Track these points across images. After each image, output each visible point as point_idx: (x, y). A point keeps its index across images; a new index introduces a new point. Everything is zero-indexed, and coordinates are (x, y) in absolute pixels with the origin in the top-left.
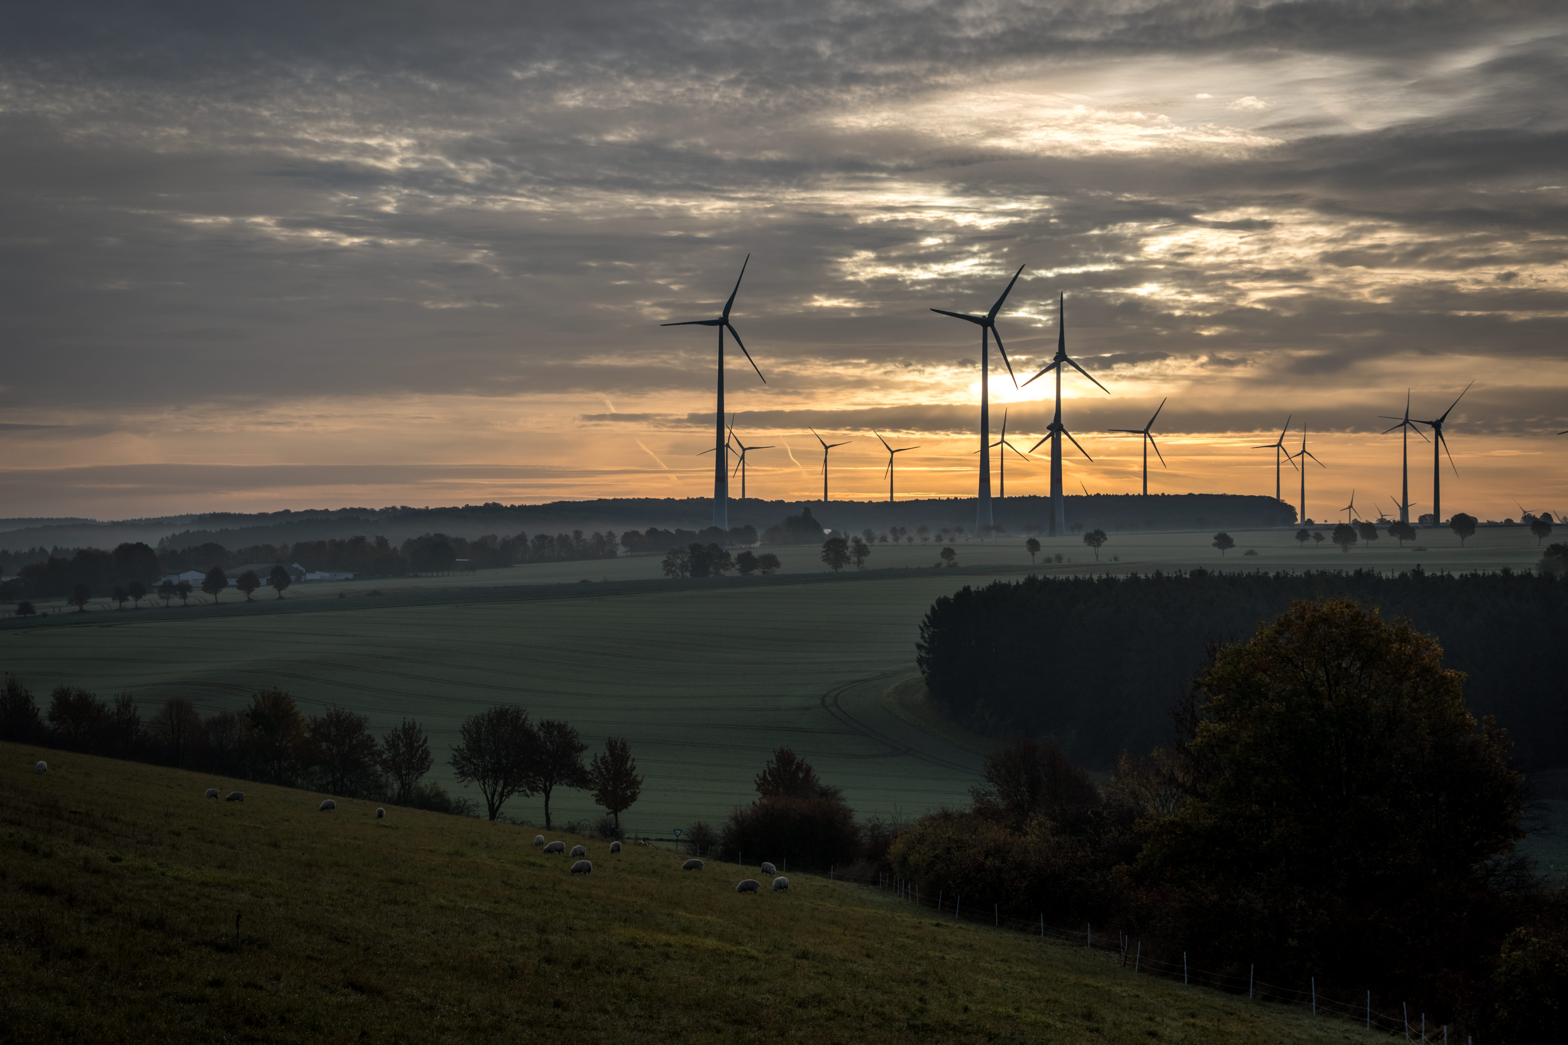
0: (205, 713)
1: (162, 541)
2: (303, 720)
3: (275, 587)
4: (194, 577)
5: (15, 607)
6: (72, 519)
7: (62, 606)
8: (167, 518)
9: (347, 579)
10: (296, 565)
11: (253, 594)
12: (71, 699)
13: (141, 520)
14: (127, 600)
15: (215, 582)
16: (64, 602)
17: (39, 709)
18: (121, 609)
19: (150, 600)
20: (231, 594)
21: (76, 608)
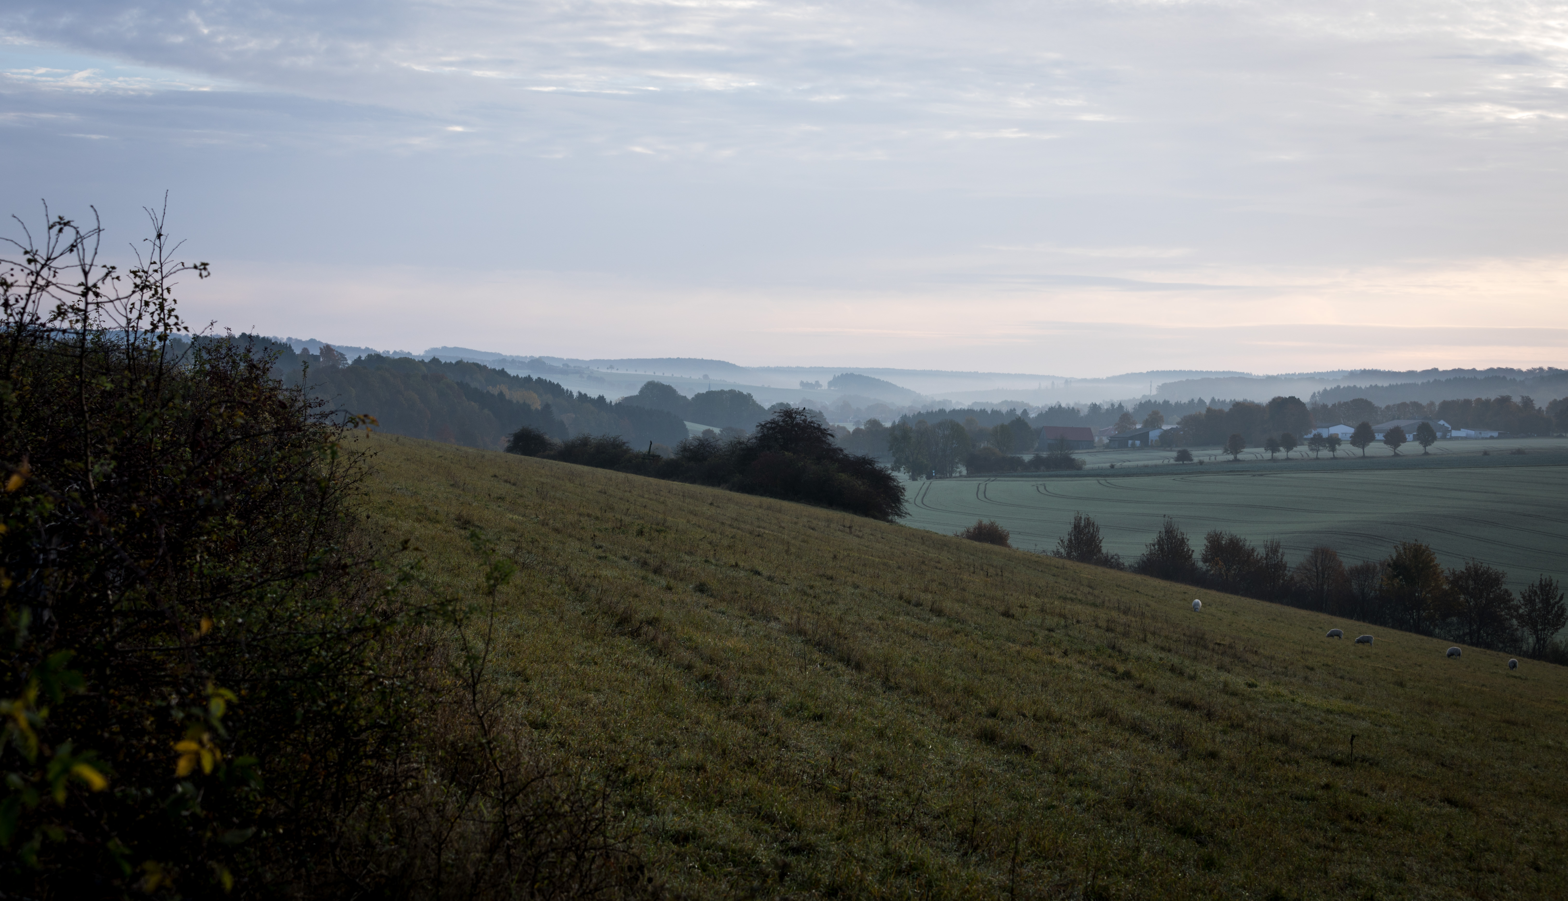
0: (1349, 561)
1: (1314, 395)
2: (1442, 572)
3: (1421, 443)
4: (1343, 431)
5: (1174, 454)
6: (1229, 372)
7: (1217, 455)
8: (1319, 373)
9: (1492, 438)
10: (1442, 422)
11: (1399, 448)
12: (1224, 542)
13: (1294, 375)
14: (1279, 451)
15: (1363, 436)
16: (1220, 452)
17: (1193, 551)
18: (1273, 460)
19: (1301, 451)
20: (1377, 448)
21: (1231, 457)
